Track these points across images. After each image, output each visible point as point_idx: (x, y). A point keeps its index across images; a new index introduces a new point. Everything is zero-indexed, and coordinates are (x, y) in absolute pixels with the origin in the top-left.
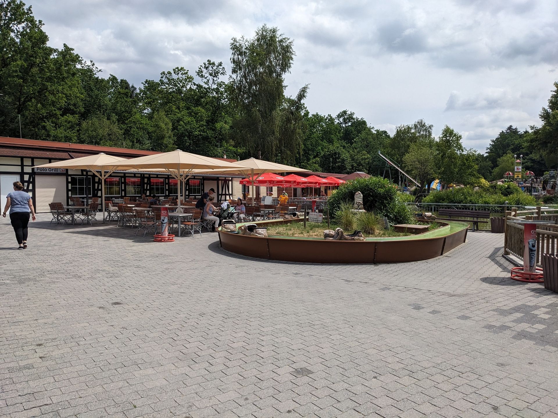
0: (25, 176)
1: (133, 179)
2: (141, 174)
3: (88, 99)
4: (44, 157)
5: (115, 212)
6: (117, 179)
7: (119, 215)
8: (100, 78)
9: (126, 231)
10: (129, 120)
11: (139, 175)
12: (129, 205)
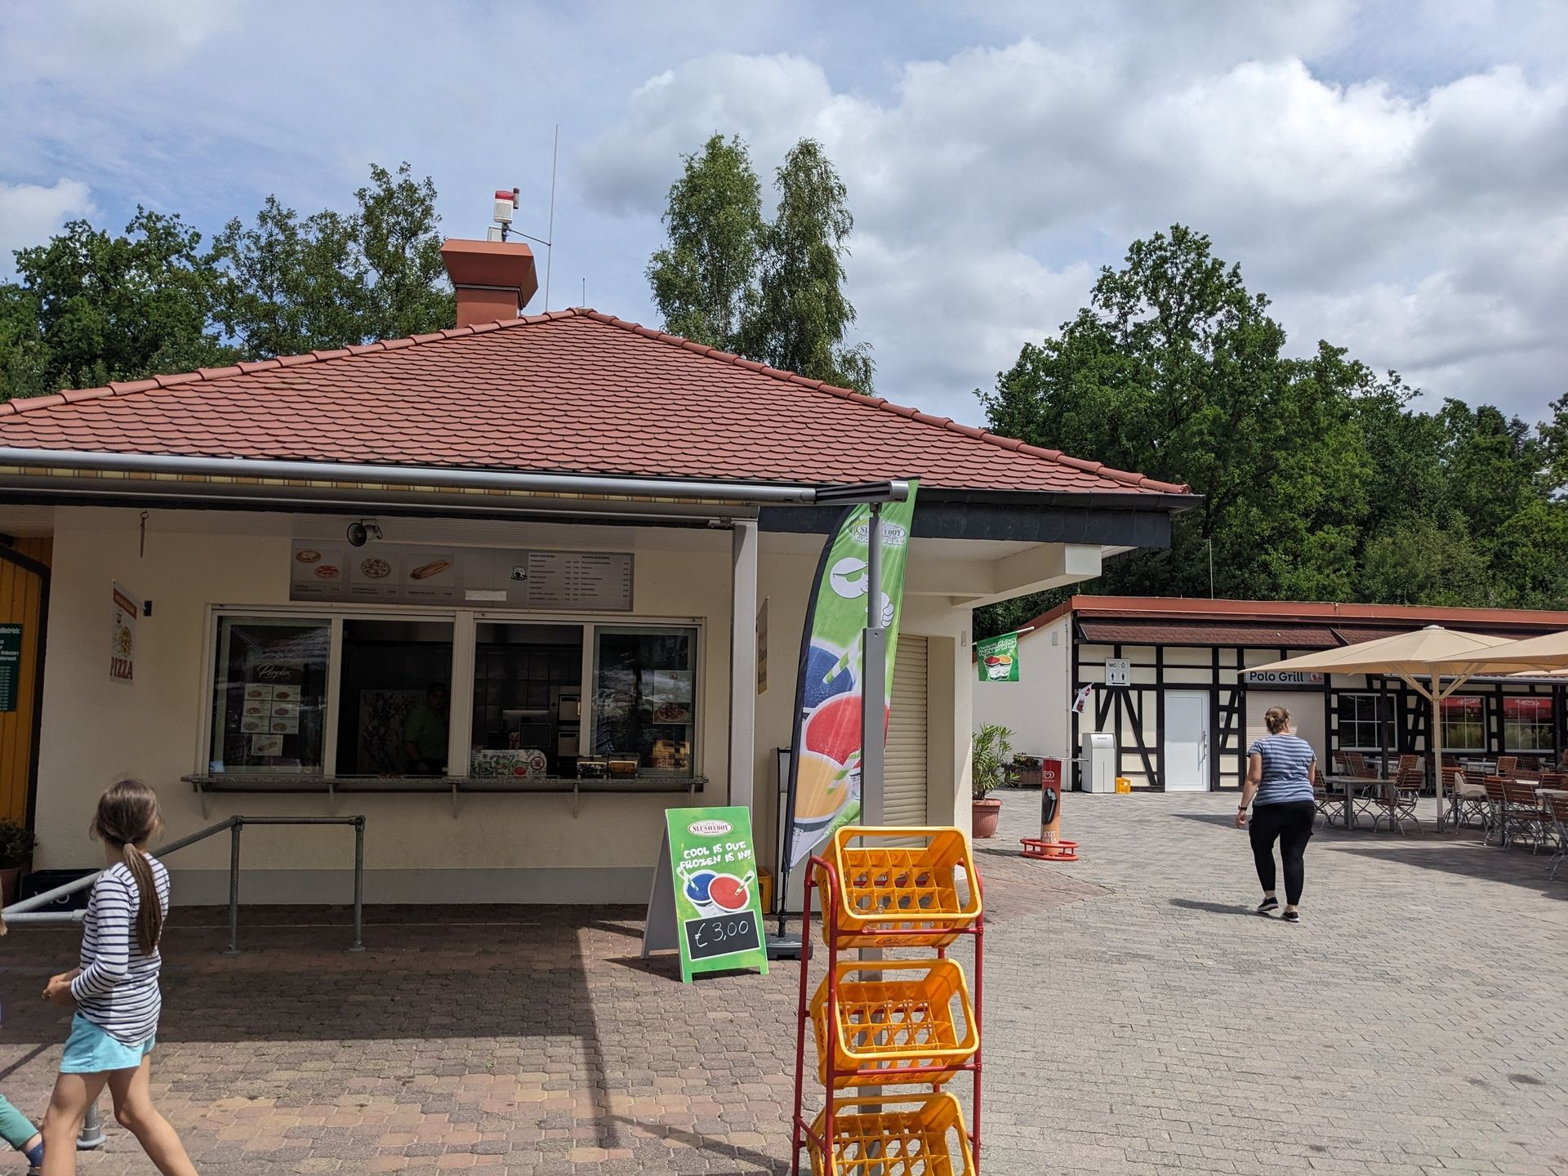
0: (1222, 693)
1: (1524, 702)
2: (1555, 686)
3: (1380, 479)
4: (1268, 642)
5: (1476, 799)
6: (1475, 701)
7: (1485, 811)
8: (1415, 414)
9: (1515, 861)
10: (1506, 524)
11: (1549, 689)
12: (1519, 782)
